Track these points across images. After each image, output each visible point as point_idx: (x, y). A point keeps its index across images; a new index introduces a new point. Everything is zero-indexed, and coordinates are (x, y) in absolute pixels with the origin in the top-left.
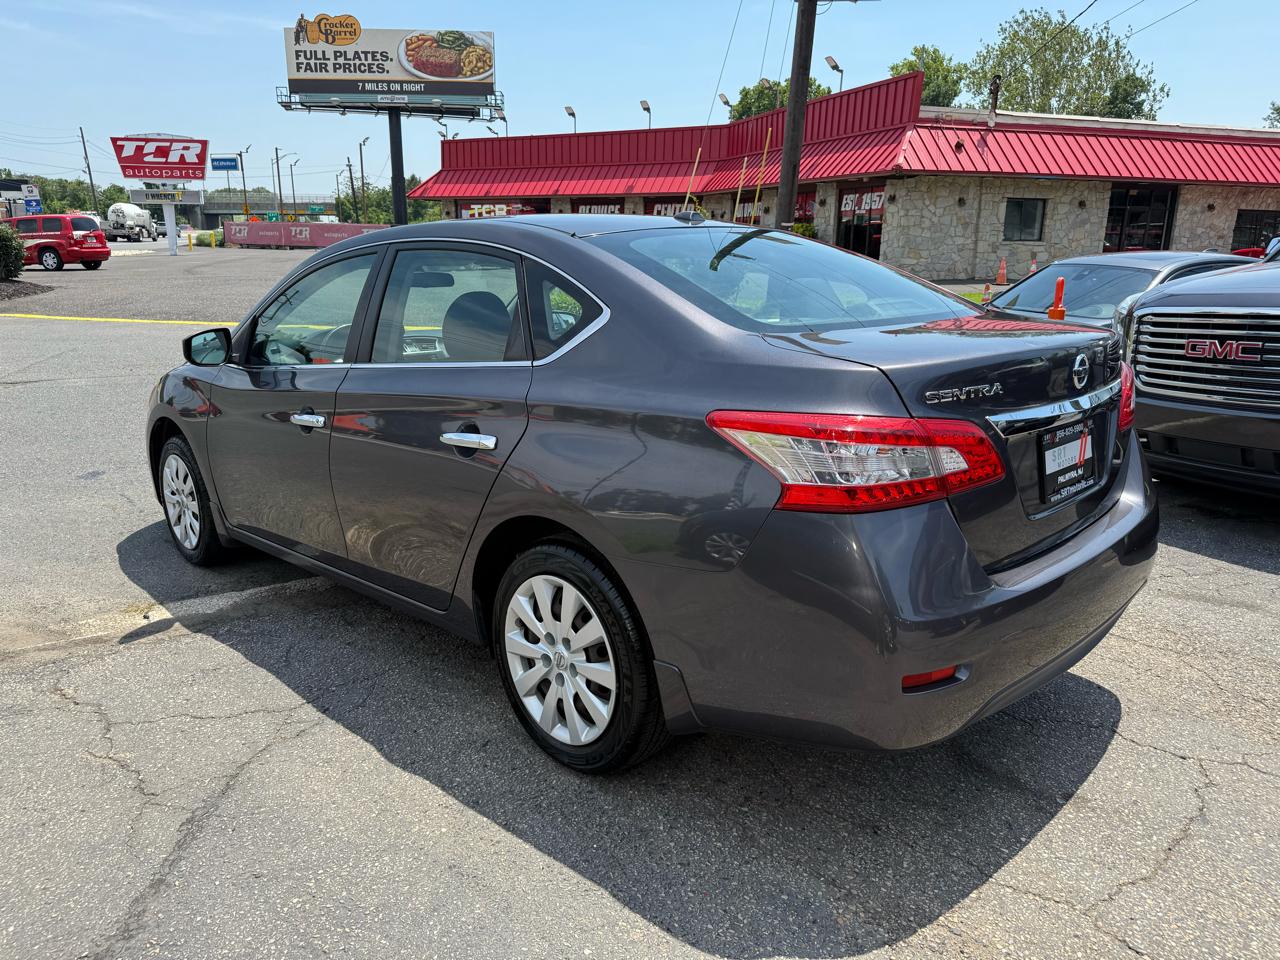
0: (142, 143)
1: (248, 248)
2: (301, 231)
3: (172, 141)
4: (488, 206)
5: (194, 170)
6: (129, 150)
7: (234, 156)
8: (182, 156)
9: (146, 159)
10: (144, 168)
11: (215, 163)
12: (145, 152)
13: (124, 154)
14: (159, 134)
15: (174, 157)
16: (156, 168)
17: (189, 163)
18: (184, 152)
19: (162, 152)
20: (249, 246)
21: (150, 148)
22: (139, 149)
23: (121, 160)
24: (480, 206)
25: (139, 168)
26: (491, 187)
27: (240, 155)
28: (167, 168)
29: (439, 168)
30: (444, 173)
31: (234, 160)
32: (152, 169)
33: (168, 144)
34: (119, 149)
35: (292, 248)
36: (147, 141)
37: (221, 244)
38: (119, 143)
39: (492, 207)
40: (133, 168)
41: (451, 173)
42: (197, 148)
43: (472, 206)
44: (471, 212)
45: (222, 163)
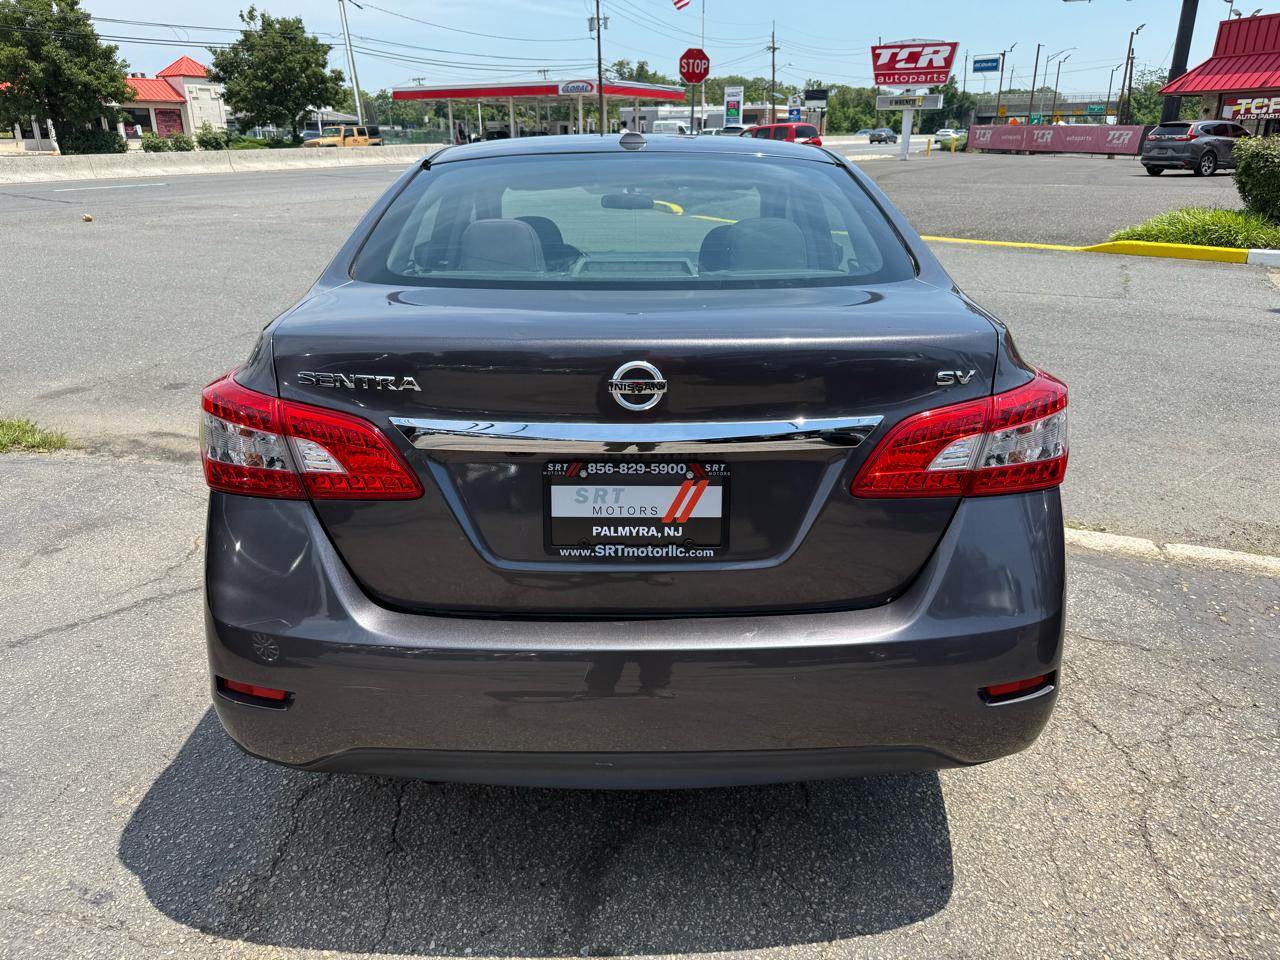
0: (897, 50)
1: (988, 153)
2: (1044, 134)
3: (924, 46)
4: (1260, 100)
5: (939, 73)
6: (884, 58)
7: (997, 56)
8: (931, 61)
9: (898, 66)
10: (894, 75)
11: (978, 65)
12: (898, 58)
13: (881, 61)
14: (914, 40)
15: (923, 62)
16: (904, 74)
17: (936, 68)
18: (934, 57)
19: (914, 58)
20: (990, 151)
21: (904, 54)
22: (894, 56)
23: (876, 67)
24: (1249, 101)
25: (889, 75)
26: (1270, 76)
27: (1003, 55)
28: (913, 74)
29: (1210, 56)
30: (1214, 62)
31: (996, 61)
32: (900, 75)
33: (919, 49)
34: (876, 57)
35: (1032, 153)
36: (902, 47)
37: (963, 149)
38: (878, 51)
39: (1266, 101)
40: (884, 75)
41: (1223, 61)
42: (945, 51)
43: (1239, 101)
44: (1236, 108)
45: (984, 65)
